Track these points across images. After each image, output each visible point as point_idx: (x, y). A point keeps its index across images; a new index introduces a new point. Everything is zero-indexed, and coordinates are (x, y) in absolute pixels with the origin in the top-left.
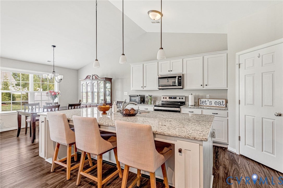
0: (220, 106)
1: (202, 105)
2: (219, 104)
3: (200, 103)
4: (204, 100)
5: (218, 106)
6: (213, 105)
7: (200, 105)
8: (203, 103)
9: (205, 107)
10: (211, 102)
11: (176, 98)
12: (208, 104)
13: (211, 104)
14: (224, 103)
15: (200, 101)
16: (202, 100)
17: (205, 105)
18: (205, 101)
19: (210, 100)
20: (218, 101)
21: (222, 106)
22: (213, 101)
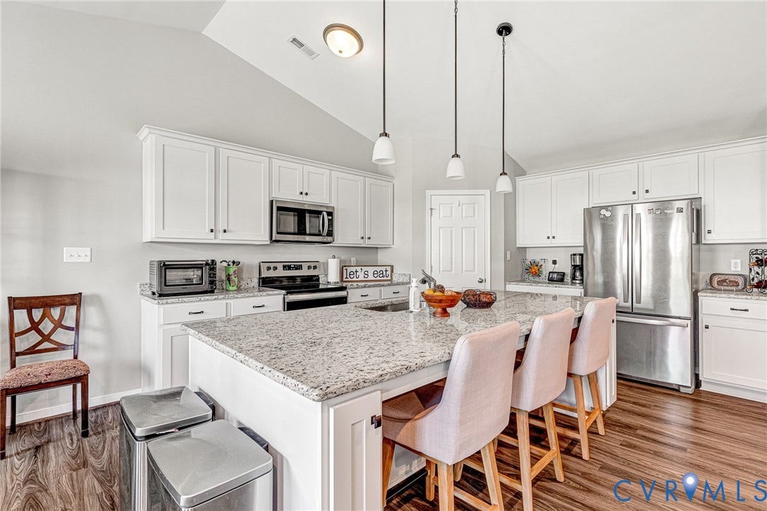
0: (382, 278)
1: (350, 279)
2: (381, 276)
3: (345, 276)
4: (354, 269)
5: (378, 278)
6: (371, 277)
7: (344, 280)
8: (351, 276)
9: (355, 284)
10: (366, 273)
11: (299, 268)
12: (361, 278)
13: (366, 276)
14: (389, 273)
15: (345, 271)
16: (350, 269)
17: (355, 279)
18: (356, 272)
19: (364, 269)
20: (378, 269)
21: (385, 278)
22: (371, 270)
